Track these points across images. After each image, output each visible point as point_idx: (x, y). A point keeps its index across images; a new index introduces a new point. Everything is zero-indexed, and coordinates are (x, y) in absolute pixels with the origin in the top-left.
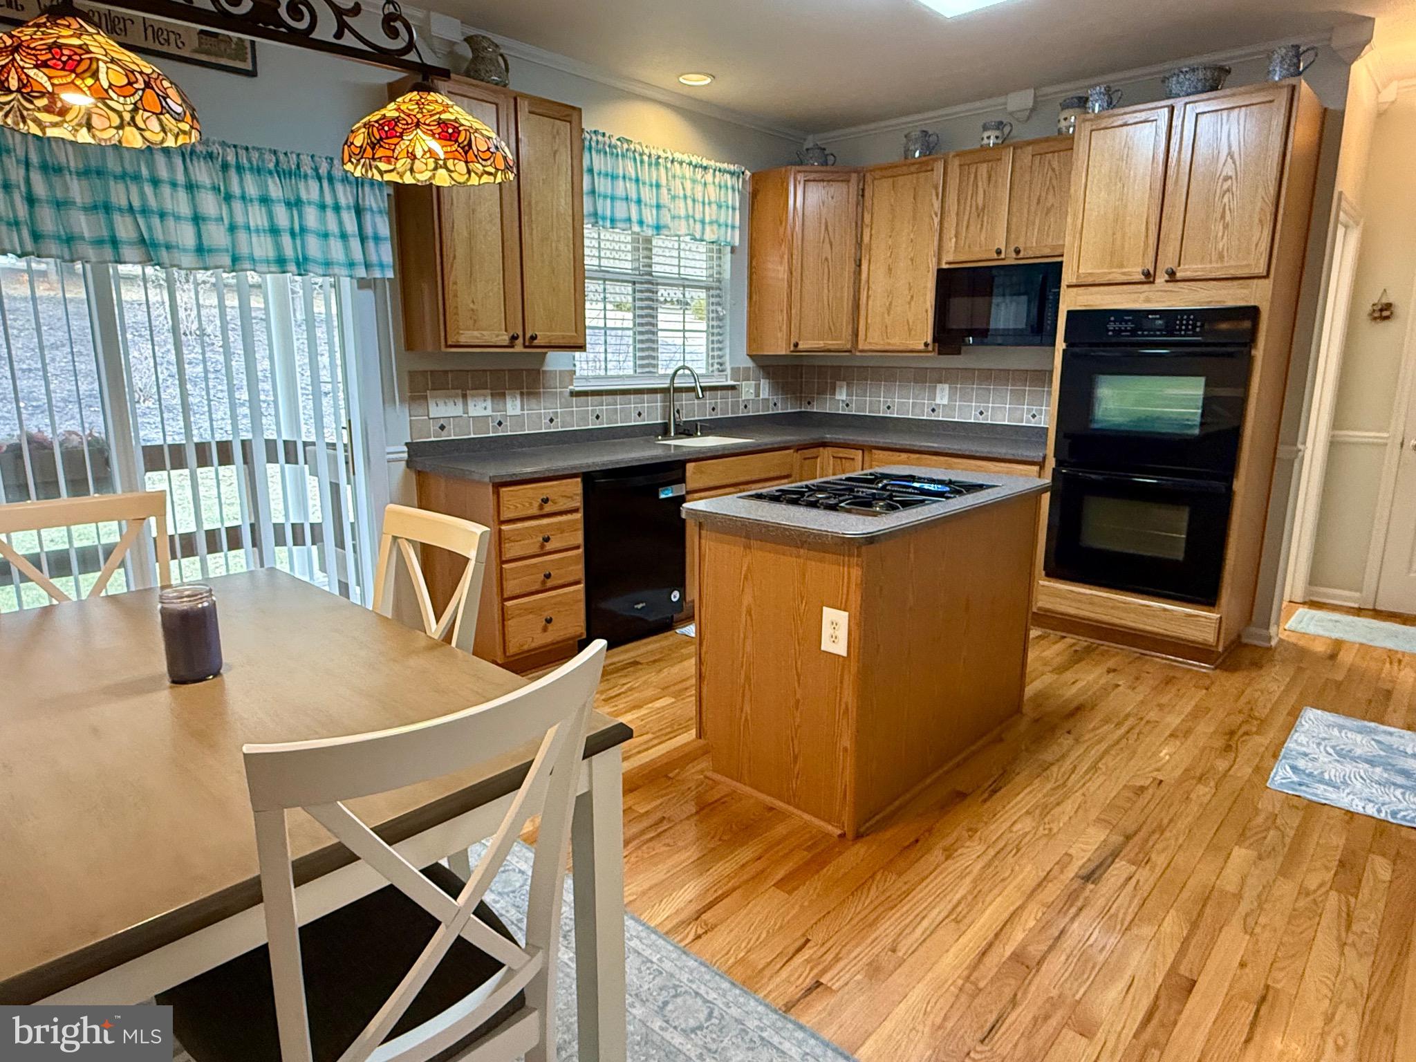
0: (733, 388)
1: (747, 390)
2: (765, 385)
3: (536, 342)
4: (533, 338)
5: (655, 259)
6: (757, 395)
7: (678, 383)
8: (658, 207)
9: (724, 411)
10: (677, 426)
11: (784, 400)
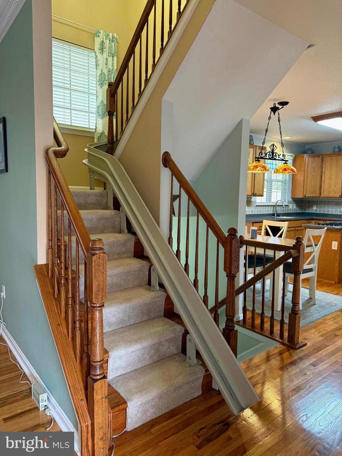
0: (287, 206)
1: (291, 206)
2: (295, 205)
3: (256, 195)
4: (256, 194)
5: (272, 176)
6: (293, 207)
7: (278, 204)
8: (276, 165)
9: (285, 211)
10: (277, 214)
11: (299, 209)
